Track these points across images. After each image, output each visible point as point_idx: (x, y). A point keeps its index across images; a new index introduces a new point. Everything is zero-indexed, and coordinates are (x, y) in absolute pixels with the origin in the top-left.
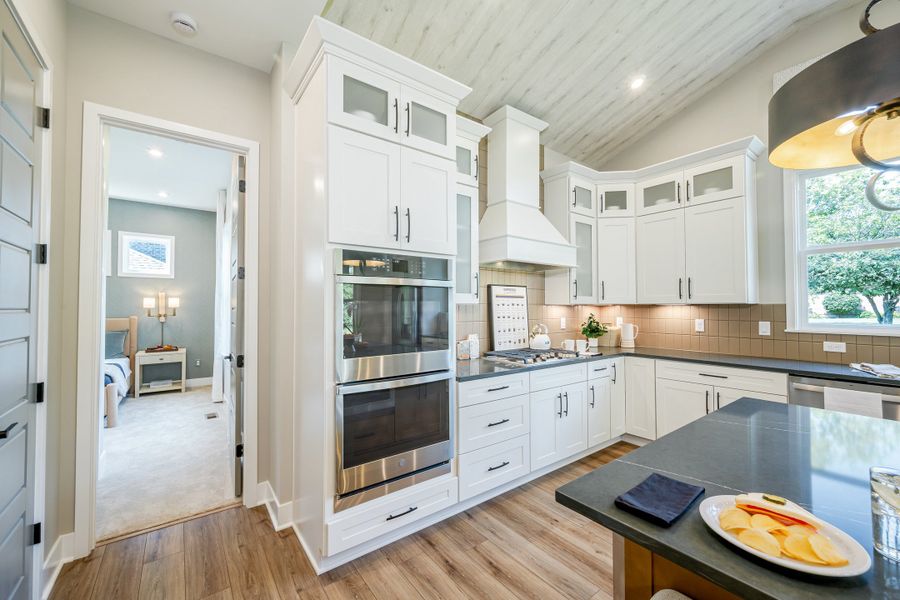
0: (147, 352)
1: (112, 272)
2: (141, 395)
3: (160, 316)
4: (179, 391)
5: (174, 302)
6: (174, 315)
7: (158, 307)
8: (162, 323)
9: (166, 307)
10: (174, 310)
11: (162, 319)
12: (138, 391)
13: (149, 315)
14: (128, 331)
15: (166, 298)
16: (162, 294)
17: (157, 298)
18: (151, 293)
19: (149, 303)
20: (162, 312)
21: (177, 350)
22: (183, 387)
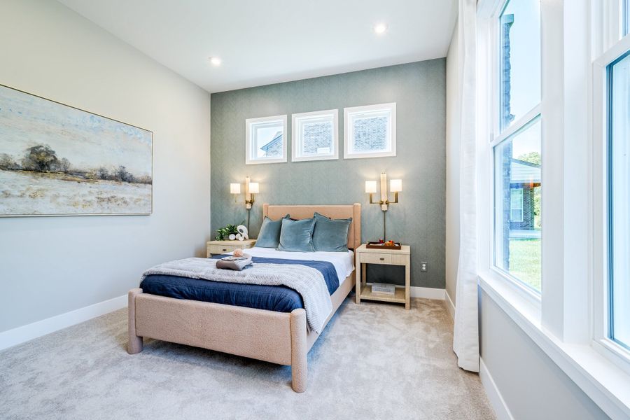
0: (368, 247)
1: (340, 156)
2: (362, 301)
3: (382, 203)
4: (403, 305)
5: (397, 185)
6: (397, 201)
7: (379, 193)
8: (385, 212)
9: (388, 193)
10: (396, 195)
11: (384, 207)
12: (359, 295)
13: (371, 202)
14: (351, 219)
15: (388, 181)
16: (383, 176)
17: (379, 181)
18: (373, 175)
19: (371, 187)
20: (384, 199)
21: (399, 248)
22: (407, 301)
